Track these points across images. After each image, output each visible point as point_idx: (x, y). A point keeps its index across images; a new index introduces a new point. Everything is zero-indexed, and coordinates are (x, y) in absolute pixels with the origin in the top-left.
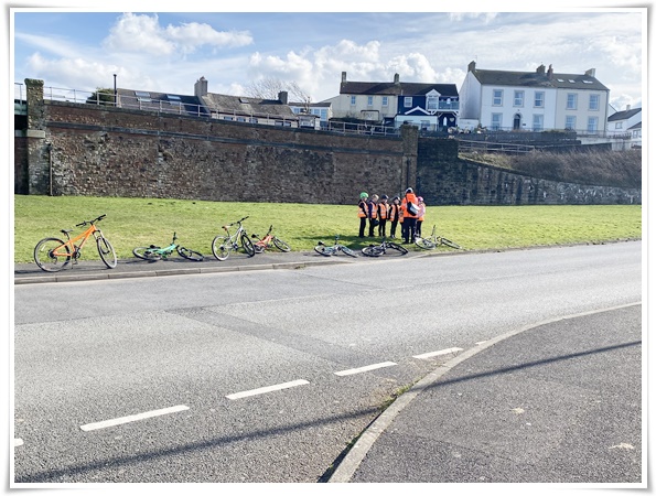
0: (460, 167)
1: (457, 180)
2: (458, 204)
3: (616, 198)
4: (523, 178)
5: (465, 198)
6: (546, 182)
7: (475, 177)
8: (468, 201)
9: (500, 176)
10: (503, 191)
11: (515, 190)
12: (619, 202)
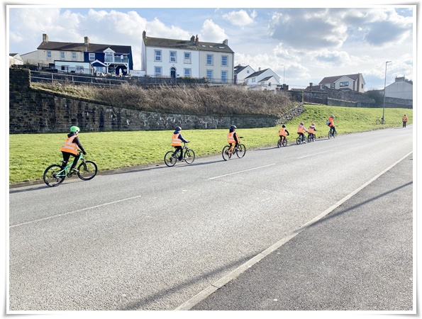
0: (34, 97)
1: (31, 109)
2: (35, 132)
3: (193, 124)
4: (104, 107)
5: (42, 126)
6: (128, 111)
7: (52, 106)
8: (47, 129)
9: (80, 106)
10: (84, 120)
11: (97, 118)
12: (196, 127)
